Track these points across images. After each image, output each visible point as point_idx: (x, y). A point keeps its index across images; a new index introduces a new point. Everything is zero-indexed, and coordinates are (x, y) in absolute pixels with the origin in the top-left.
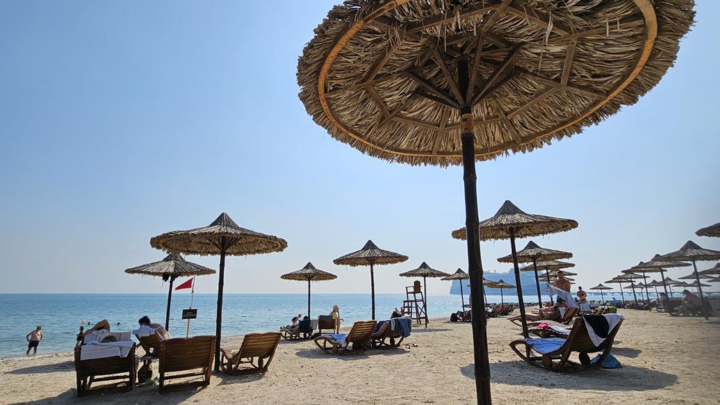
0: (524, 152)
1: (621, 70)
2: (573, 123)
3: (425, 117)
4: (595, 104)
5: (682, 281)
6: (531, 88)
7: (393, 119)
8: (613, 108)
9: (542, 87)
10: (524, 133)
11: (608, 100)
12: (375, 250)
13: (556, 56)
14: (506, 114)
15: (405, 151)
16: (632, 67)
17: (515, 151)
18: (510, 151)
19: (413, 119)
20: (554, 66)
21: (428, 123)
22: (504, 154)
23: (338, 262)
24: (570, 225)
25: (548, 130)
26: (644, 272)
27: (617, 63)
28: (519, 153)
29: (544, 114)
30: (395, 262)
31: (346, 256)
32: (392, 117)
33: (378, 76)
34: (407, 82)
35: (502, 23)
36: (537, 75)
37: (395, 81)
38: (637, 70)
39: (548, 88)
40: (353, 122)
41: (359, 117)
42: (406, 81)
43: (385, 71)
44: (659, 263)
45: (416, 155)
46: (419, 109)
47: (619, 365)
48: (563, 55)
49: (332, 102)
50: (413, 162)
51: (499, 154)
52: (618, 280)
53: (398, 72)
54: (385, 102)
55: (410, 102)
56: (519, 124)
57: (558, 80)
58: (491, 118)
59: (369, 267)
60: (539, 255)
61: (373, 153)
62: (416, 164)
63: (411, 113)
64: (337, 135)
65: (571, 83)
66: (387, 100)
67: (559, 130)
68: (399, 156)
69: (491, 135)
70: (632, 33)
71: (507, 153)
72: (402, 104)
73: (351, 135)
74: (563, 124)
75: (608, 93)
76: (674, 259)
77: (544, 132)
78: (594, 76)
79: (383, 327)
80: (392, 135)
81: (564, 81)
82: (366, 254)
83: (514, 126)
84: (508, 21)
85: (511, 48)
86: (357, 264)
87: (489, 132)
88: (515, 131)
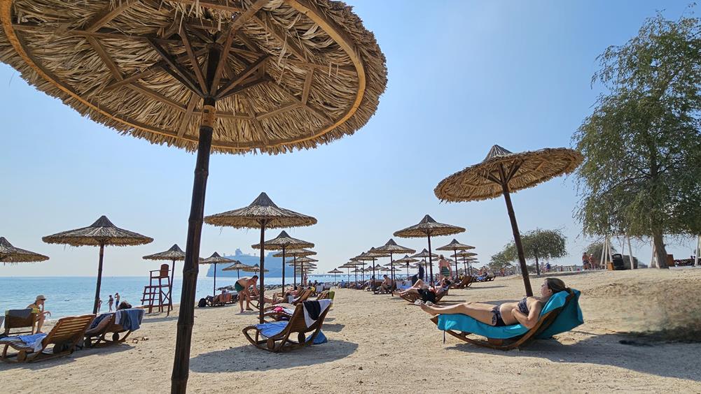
0: (270, 154)
1: (344, 105)
2: (310, 138)
3: (171, 93)
4: (326, 127)
5: (386, 267)
6: (278, 98)
7: (128, 86)
8: (338, 134)
9: (286, 99)
10: (271, 137)
11: (335, 126)
12: (110, 229)
13: (298, 77)
14: (256, 115)
15: (142, 125)
16: (351, 105)
17: (262, 151)
18: (258, 150)
19: (155, 92)
20: (297, 85)
21: (174, 102)
22: (253, 152)
23: (49, 240)
24: (311, 222)
25: (291, 139)
26: (364, 260)
27: (341, 99)
28: (266, 154)
29: (288, 124)
30: (136, 243)
31: (64, 233)
32: (126, 83)
33: (103, 30)
34: (147, 50)
35: (252, 28)
36: (283, 88)
37: (131, 43)
38: (354, 110)
39: (292, 103)
40: (67, 74)
41: (76, 70)
42: (145, 48)
43: (114, 26)
44: (372, 254)
45: (157, 132)
46: (164, 83)
47: (325, 341)
48: (304, 77)
49: (28, 38)
50: (153, 139)
51: (248, 151)
52: (347, 266)
53: (133, 34)
54: (117, 63)
55: (152, 72)
56: (267, 127)
57: (299, 98)
58: (242, 114)
59: (98, 248)
60: (288, 244)
61: (97, 118)
62: (157, 143)
63: (152, 84)
64: (40, 83)
65: (310, 104)
66: (119, 61)
67: (299, 141)
68: (135, 129)
69: (241, 130)
70: (351, 80)
71: (255, 152)
72: (140, 72)
73: (64, 89)
74: (302, 137)
75: (335, 121)
76: (382, 252)
77: (288, 141)
78: (325, 104)
79: (103, 322)
80: (125, 103)
81: (304, 100)
82: (96, 232)
83: (263, 128)
84: (256, 28)
85: (261, 55)
86: (82, 244)
87: (239, 128)
88: (263, 133)
